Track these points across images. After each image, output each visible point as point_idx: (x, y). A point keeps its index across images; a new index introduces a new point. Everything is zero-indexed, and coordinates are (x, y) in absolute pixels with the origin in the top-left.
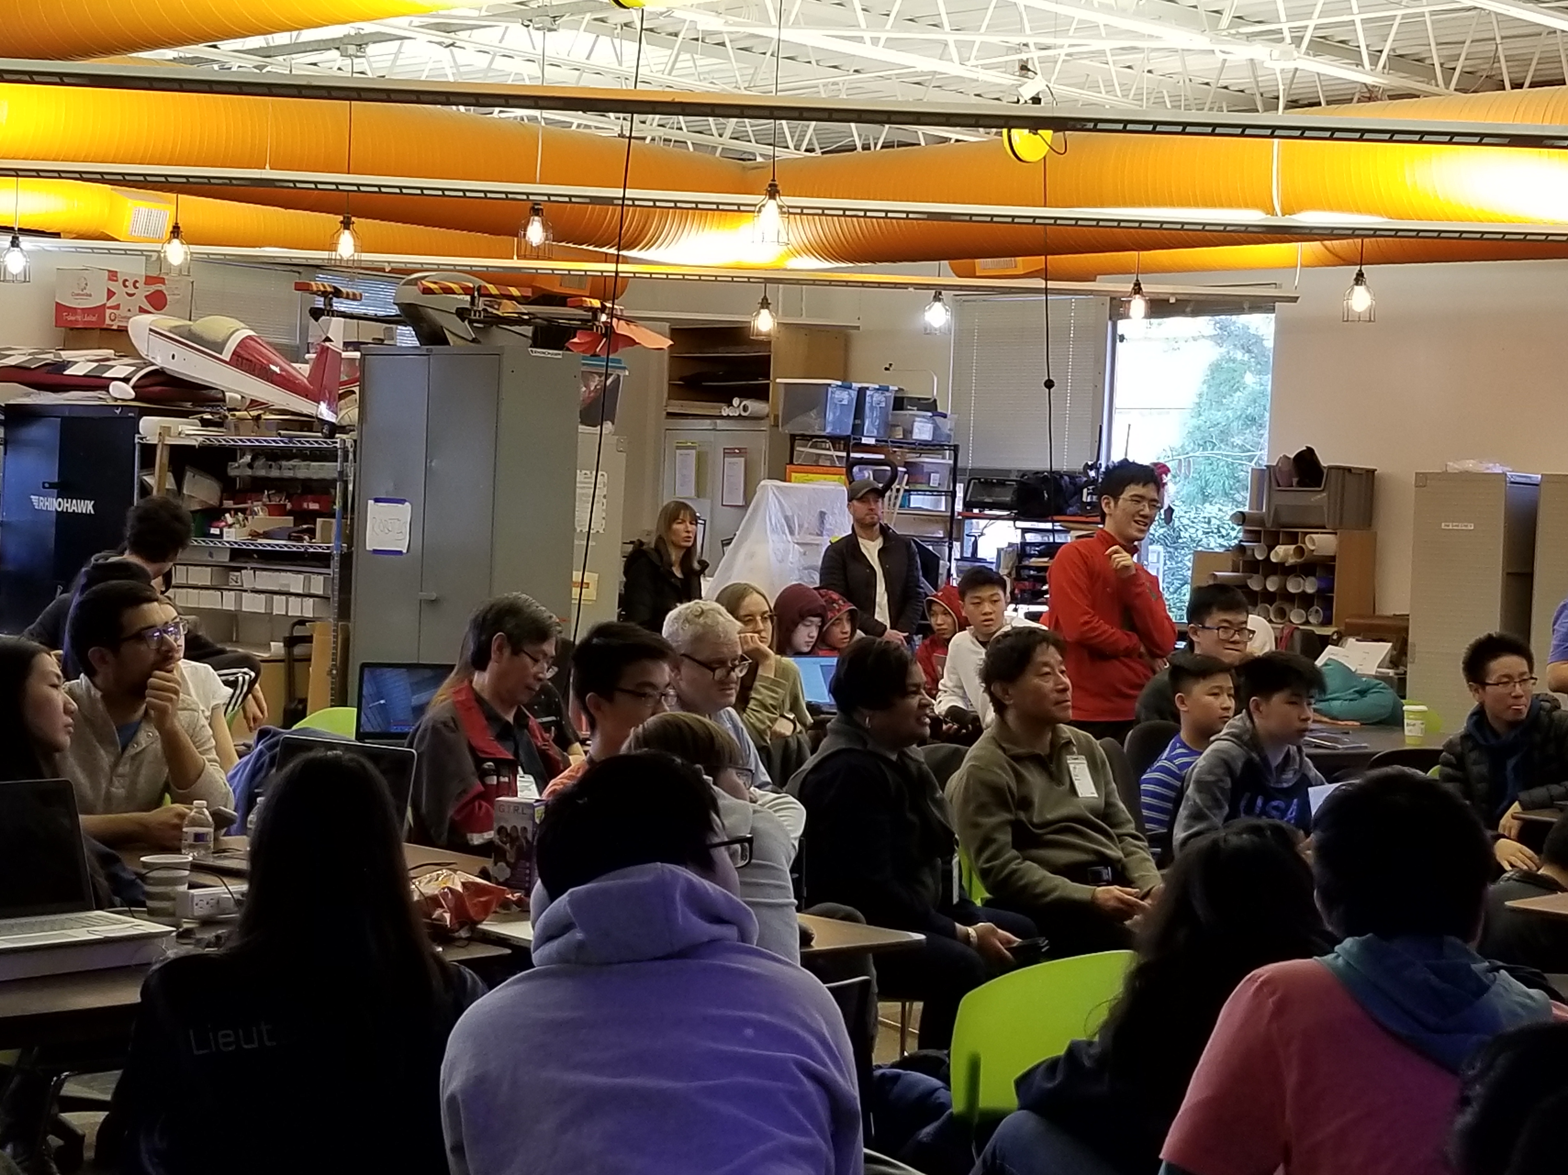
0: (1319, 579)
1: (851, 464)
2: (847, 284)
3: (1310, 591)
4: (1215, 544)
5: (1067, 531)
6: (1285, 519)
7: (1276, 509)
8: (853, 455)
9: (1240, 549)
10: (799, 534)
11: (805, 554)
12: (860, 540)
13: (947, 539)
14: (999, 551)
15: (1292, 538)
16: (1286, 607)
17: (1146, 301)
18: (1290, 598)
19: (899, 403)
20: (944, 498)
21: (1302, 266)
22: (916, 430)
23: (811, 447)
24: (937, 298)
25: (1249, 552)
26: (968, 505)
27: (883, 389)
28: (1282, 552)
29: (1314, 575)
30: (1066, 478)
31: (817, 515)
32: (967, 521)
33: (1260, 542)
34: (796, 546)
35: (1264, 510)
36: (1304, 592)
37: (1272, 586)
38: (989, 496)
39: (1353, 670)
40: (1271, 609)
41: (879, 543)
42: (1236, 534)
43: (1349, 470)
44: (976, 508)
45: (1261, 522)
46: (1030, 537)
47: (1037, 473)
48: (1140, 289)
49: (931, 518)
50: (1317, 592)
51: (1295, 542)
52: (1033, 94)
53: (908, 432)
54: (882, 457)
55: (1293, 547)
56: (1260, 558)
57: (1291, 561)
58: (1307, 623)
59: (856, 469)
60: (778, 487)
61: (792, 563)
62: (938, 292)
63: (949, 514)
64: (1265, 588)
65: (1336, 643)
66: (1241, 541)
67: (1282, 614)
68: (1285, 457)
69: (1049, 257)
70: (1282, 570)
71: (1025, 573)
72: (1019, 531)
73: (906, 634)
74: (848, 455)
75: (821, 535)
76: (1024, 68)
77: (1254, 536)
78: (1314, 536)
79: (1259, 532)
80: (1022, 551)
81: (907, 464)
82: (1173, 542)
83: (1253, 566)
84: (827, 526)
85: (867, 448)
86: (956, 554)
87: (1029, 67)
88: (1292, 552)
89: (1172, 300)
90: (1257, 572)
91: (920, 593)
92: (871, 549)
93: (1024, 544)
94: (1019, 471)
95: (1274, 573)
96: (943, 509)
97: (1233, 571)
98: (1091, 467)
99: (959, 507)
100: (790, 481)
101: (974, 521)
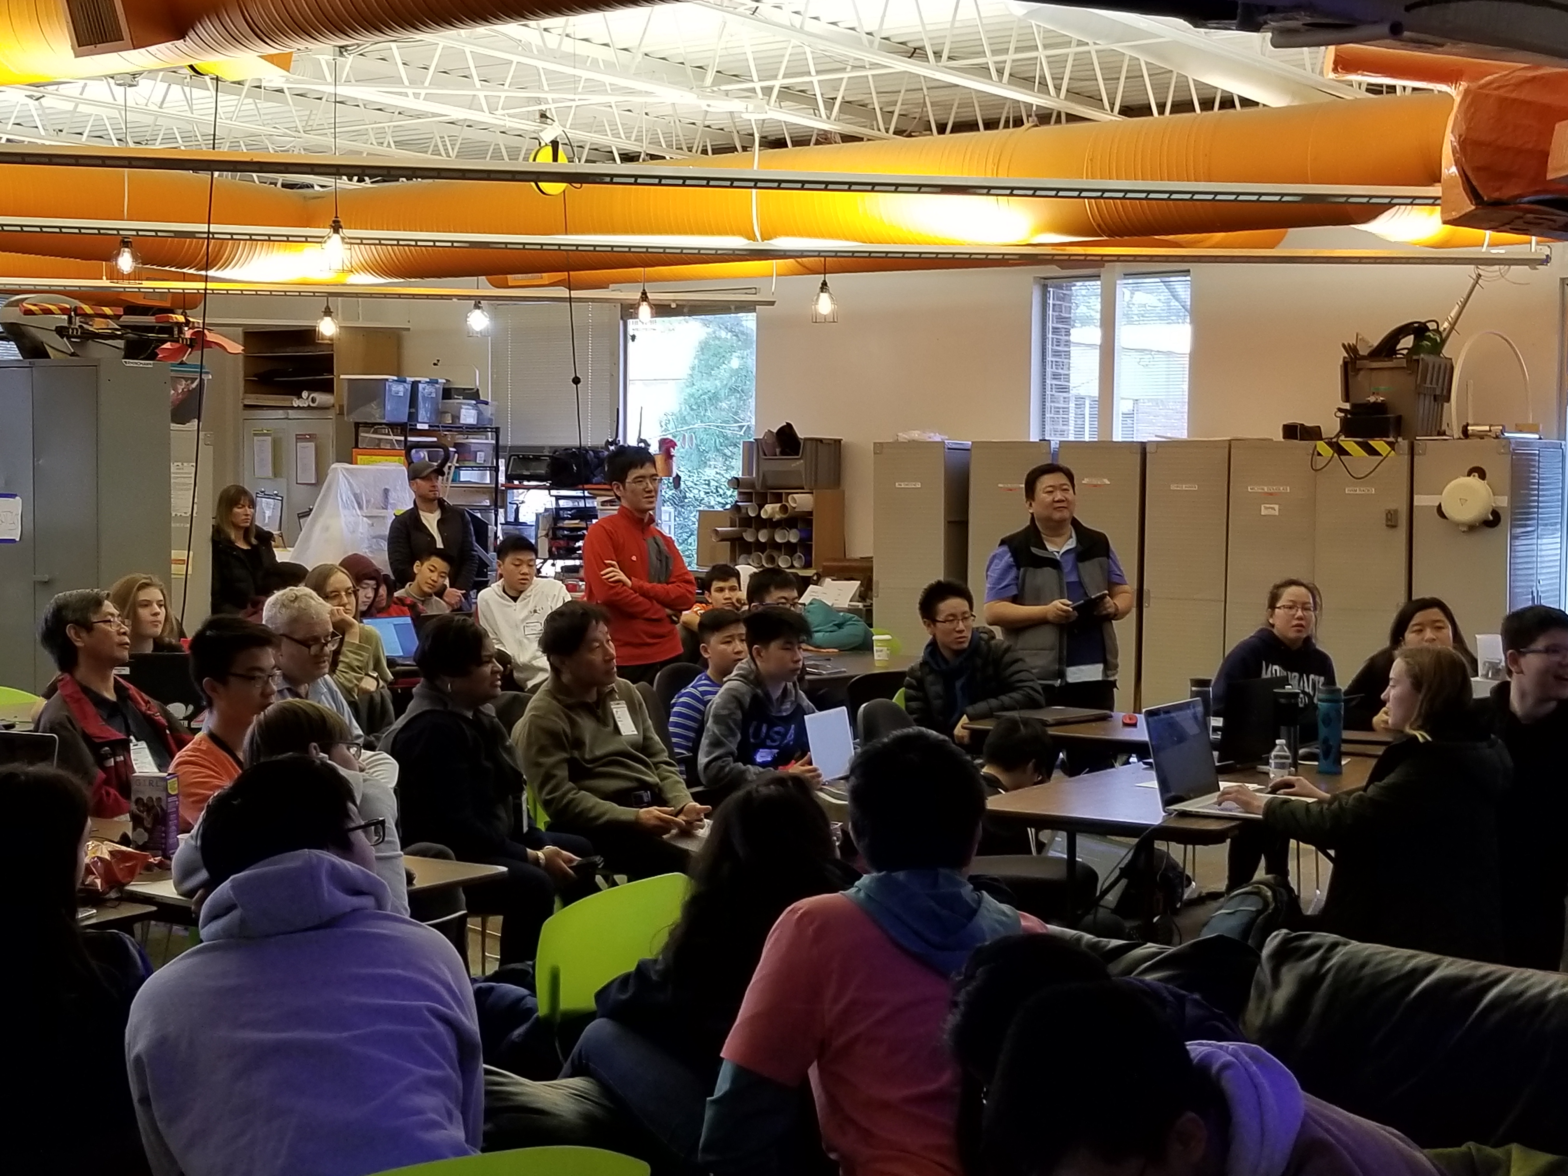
0: (799, 530)
1: (409, 448)
2: (400, 296)
3: (793, 540)
4: (715, 502)
5: (594, 497)
6: (770, 482)
7: (764, 476)
8: (410, 439)
9: (736, 508)
10: (367, 508)
11: (373, 525)
12: (421, 513)
13: (493, 507)
14: (537, 515)
15: (778, 498)
16: (775, 554)
17: (651, 308)
18: (777, 547)
19: (447, 393)
20: (488, 472)
21: (777, 275)
22: (462, 417)
23: (373, 433)
24: (477, 306)
25: (744, 511)
26: (509, 478)
27: (433, 382)
28: (770, 510)
29: (796, 527)
30: (591, 453)
31: (381, 492)
32: (509, 491)
33: (751, 501)
34: (365, 519)
35: (754, 475)
36: (789, 542)
37: (763, 538)
38: (527, 470)
39: (830, 604)
40: (763, 556)
41: (437, 515)
42: (732, 496)
43: (821, 441)
44: (516, 479)
45: (752, 485)
46: (563, 503)
47: (566, 449)
48: (647, 297)
49: (479, 489)
50: (800, 541)
51: (781, 502)
52: (552, 138)
53: (456, 417)
54: (435, 439)
55: (779, 505)
56: (752, 515)
57: (778, 517)
58: (792, 567)
59: (413, 451)
60: (345, 469)
61: (362, 533)
62: (477, 302)
63: (494, 486)
64: (758, 540)
65: (816, 583)
66: (737, 502)
67: (771, 559)
68: (769, 431)
69: (571, 273)
70: (770, 524)
71: (560, 533)
72: (554, 499)
73: (464, 592)
74: (406, 439)
75: (386, 509)
76: (543, 116)
77: (747, 496)
78: (795, 495)
79: (751, 493)
80: (556, 515)
81: (456, 445)
82: (680, 502)
83: (747, 522)
84: (391, 501)
85: (422, 433)
86: (501, 519)
87: (548, 115)
88: (778, 509)
89: (673, 306)
90: (751, 527)
91: (474, 556)
92: (431, 520)
93: (558, 509)
94: (551, 447)
95: (765, 527)
96: (488, 481)
97: (731, 527)
98: (611, 444)
99: (502, 479)
100: (356, 464)
101: (515, 491)
